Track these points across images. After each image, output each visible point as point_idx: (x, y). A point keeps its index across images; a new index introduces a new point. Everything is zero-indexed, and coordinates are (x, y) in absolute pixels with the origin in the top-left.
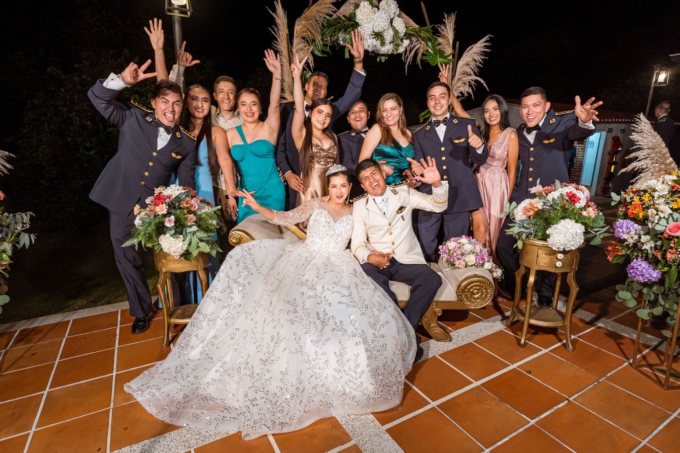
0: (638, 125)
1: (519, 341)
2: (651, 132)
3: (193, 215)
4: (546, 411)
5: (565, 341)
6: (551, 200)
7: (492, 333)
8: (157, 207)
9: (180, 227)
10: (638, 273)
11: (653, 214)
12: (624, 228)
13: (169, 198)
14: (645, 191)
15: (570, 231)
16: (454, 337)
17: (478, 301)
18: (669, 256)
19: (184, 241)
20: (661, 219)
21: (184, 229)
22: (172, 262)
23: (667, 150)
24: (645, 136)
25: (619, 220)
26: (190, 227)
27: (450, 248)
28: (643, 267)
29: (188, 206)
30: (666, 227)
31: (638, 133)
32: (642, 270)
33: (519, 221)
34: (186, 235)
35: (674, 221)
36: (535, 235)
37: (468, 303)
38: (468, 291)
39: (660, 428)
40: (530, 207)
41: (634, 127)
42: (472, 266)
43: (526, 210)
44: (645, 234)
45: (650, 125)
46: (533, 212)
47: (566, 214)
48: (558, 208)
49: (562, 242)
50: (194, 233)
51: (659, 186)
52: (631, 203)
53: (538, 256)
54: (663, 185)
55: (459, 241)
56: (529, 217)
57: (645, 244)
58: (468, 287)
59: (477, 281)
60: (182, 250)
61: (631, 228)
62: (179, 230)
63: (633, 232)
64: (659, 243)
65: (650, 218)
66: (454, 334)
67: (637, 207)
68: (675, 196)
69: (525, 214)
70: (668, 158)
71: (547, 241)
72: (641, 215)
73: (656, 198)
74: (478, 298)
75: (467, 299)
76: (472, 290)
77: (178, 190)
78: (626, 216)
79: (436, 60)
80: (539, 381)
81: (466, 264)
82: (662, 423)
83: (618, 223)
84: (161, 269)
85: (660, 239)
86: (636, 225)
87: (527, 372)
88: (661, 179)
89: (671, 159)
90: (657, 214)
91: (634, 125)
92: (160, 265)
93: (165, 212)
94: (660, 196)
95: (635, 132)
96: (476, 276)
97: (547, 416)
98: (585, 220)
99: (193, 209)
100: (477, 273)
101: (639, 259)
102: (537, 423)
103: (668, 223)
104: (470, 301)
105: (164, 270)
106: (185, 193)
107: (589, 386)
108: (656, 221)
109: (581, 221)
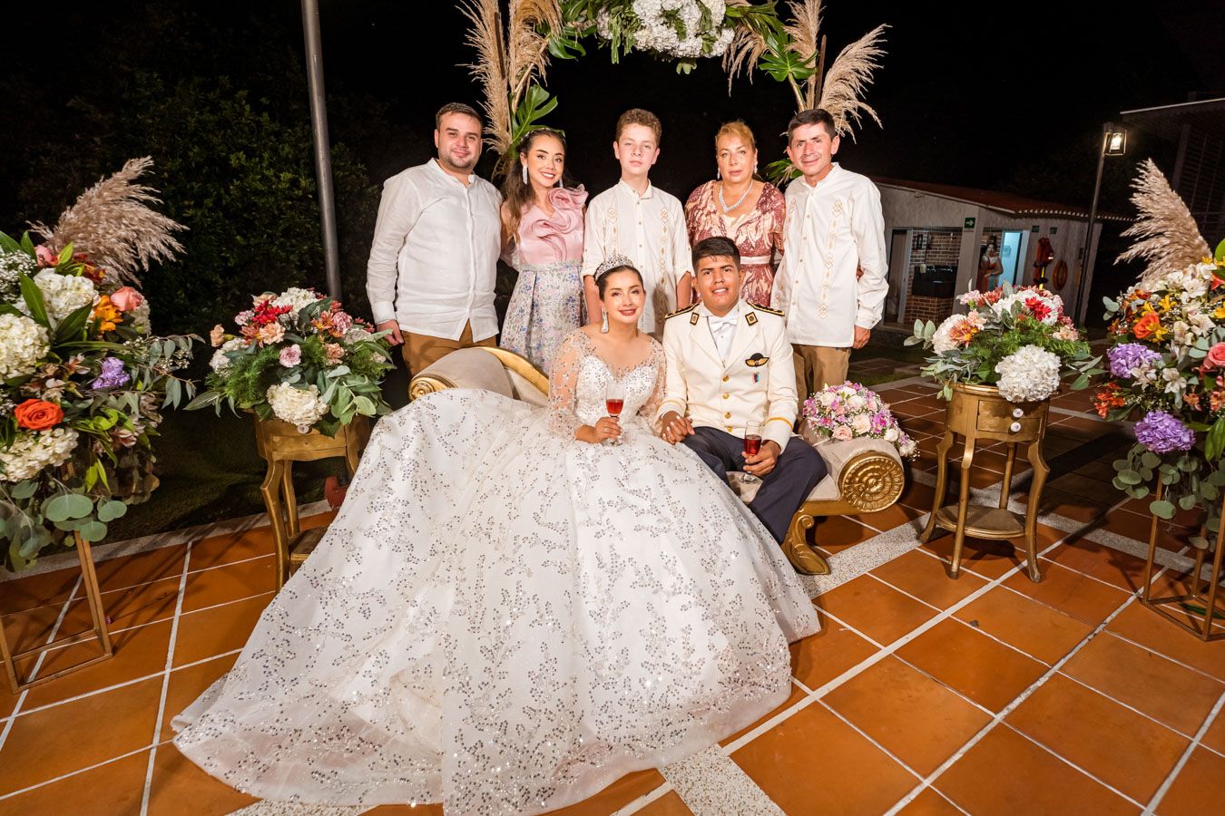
0: (1143, 180)
1: (948, 567)
2: (1166, 192)
3: (337, 345)
4: (1018, 695)
5: (1025, 563)
6: (999, 314)
7: (898, 555)
8: (261, 330)
9: (311, 370)
10: (1158, 436)
11: (1182, 329)
12: (1130, 358)
13: (287, 312)
14: (1162, 293)
15: (1037, 366)
16: (834, 566)
17: (877, 497)
18: (1214, 402)
19: (319, 395)
20: (1196, 339)
21: (320, 373)
22: (292, 440)
23: (1194, 221)
24: (1155, 198)
25: (1119, 344)
26: (333, 367)
27: (823, 404)
28: (1167, 424)
29: (327, 327)
30: (1208, 351)
31: (1144, 193)
32: (1163, 430)
33: (942, 353)
34: (325, 384)
35: (1219, 341)
36: (972, 376)
37: (860, 502)
38: (860, 481)
39: (1215, 711)
40: (962, 327)
41: (1136, 183)
42: (864, 434)
43: (956, 332)
44: (1168, 367)
45: (1165, 180)
46: (969, 335)
47: (1028, 336)
48: (1012, 327)
49: (1024, 386)
50: (342, 380)
51: (1187, 282)
52: (1139, 315)
53: (978, 414)
54: (1194, 280)
55: (840, 391)
56: (962, 346)
57: (1170, 384)
58: (859, 474)
59: (875, 462)
60: (316, 414)
61: (1142, 357)
62: (309, 374)
63: (1146, 365)
64: (1195, 381)
65: (1176, 338)
66: (834, 561)
67: (1152, 320)
68: (1216, 299)
69: (955, 340)
70: (1196, 236)
71: (995, 385)
72: (1159, 334)
73: (1184, 302)
74: (877, 493)
75: (858, 496)
76: (865, 479)
77: (305, 297)
78: (1131, 338)
79: (784, 70)
80: (996, 639)
81: (854, 432)
82: (1216, 702)
83: (1117, 349)
84: (270, 454)
85: (1197, 374)
86: (1149, 352)
87: (971, 623)
88: (1190, 271)
89: (1201, 238)
90: (1190, 330)
91: (1137, 180)
92: (266, 447)
93: (279, 338)
94: (1191, 299)
95: (1139, 192)
96: (872, 452)
97: (1021, 704)
98: (1062, 345)
99: (336, 334)
100: (874, 447)
101: (1159, 412)
102: (1006, 718)
103: (1210, 345)
104: (863, 499)
105: (276, 457)
106: (319, 304)
107: (1081, 642)
108: (1189, 343)
109: (1054, 348)
